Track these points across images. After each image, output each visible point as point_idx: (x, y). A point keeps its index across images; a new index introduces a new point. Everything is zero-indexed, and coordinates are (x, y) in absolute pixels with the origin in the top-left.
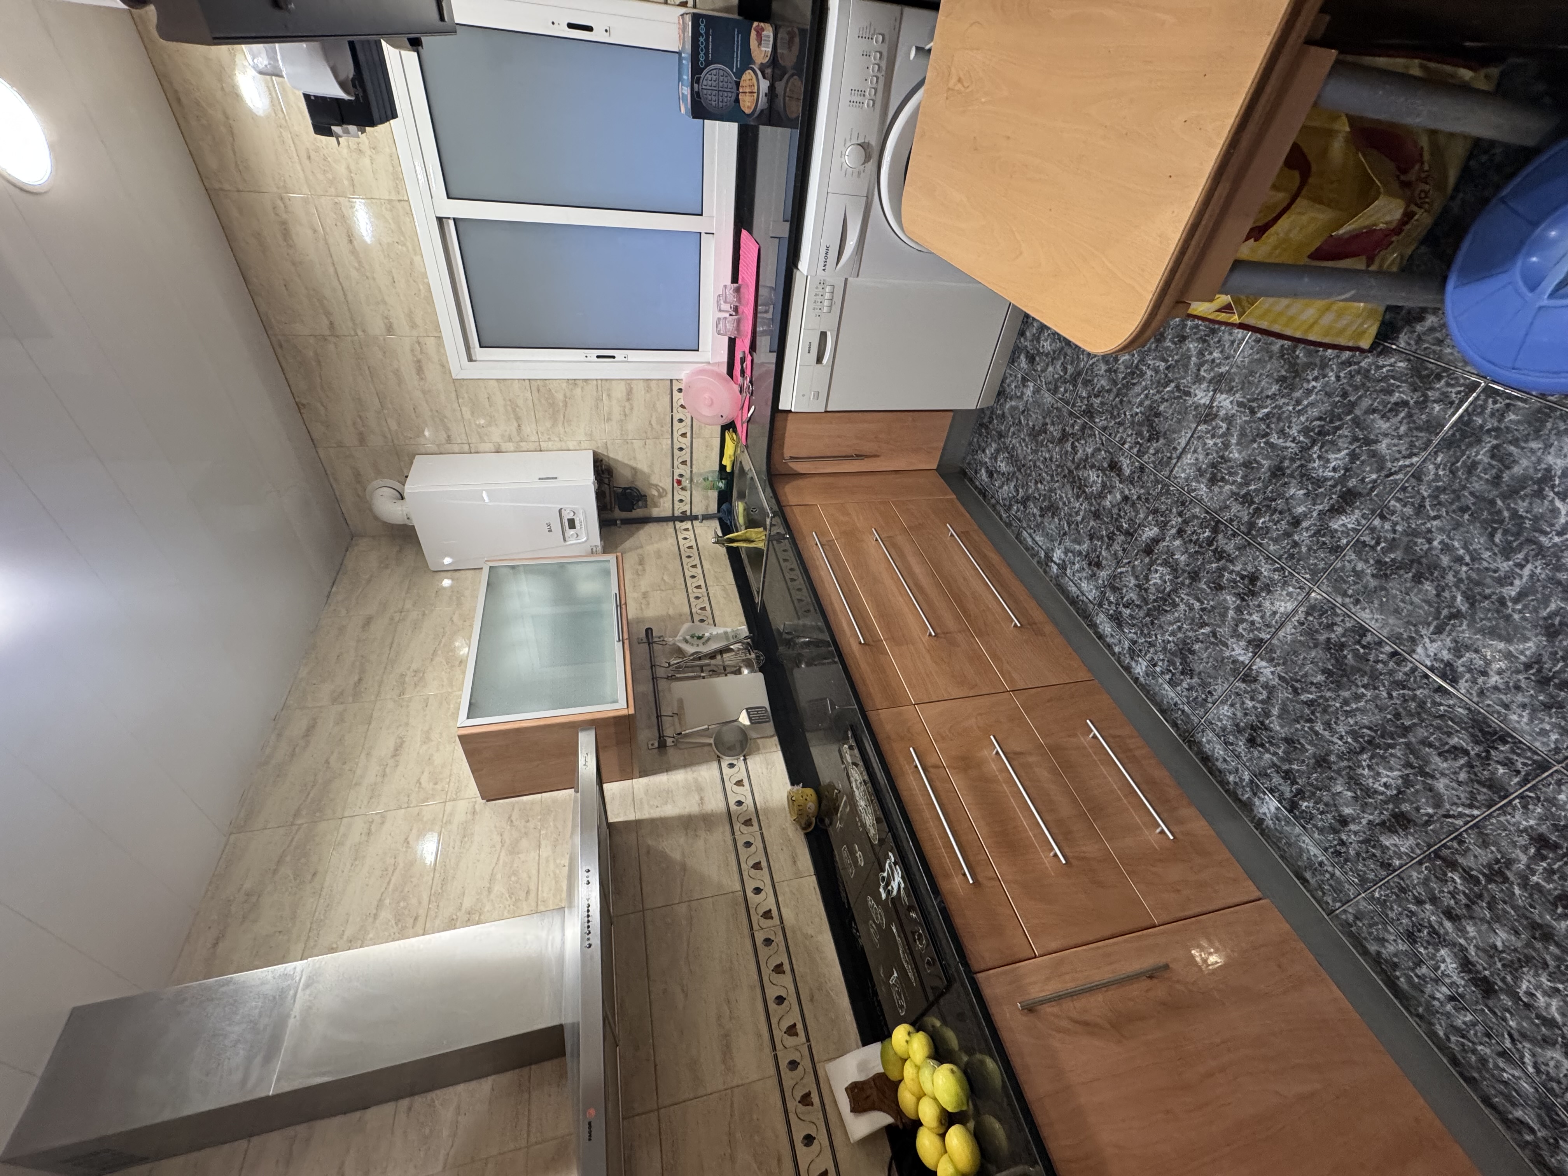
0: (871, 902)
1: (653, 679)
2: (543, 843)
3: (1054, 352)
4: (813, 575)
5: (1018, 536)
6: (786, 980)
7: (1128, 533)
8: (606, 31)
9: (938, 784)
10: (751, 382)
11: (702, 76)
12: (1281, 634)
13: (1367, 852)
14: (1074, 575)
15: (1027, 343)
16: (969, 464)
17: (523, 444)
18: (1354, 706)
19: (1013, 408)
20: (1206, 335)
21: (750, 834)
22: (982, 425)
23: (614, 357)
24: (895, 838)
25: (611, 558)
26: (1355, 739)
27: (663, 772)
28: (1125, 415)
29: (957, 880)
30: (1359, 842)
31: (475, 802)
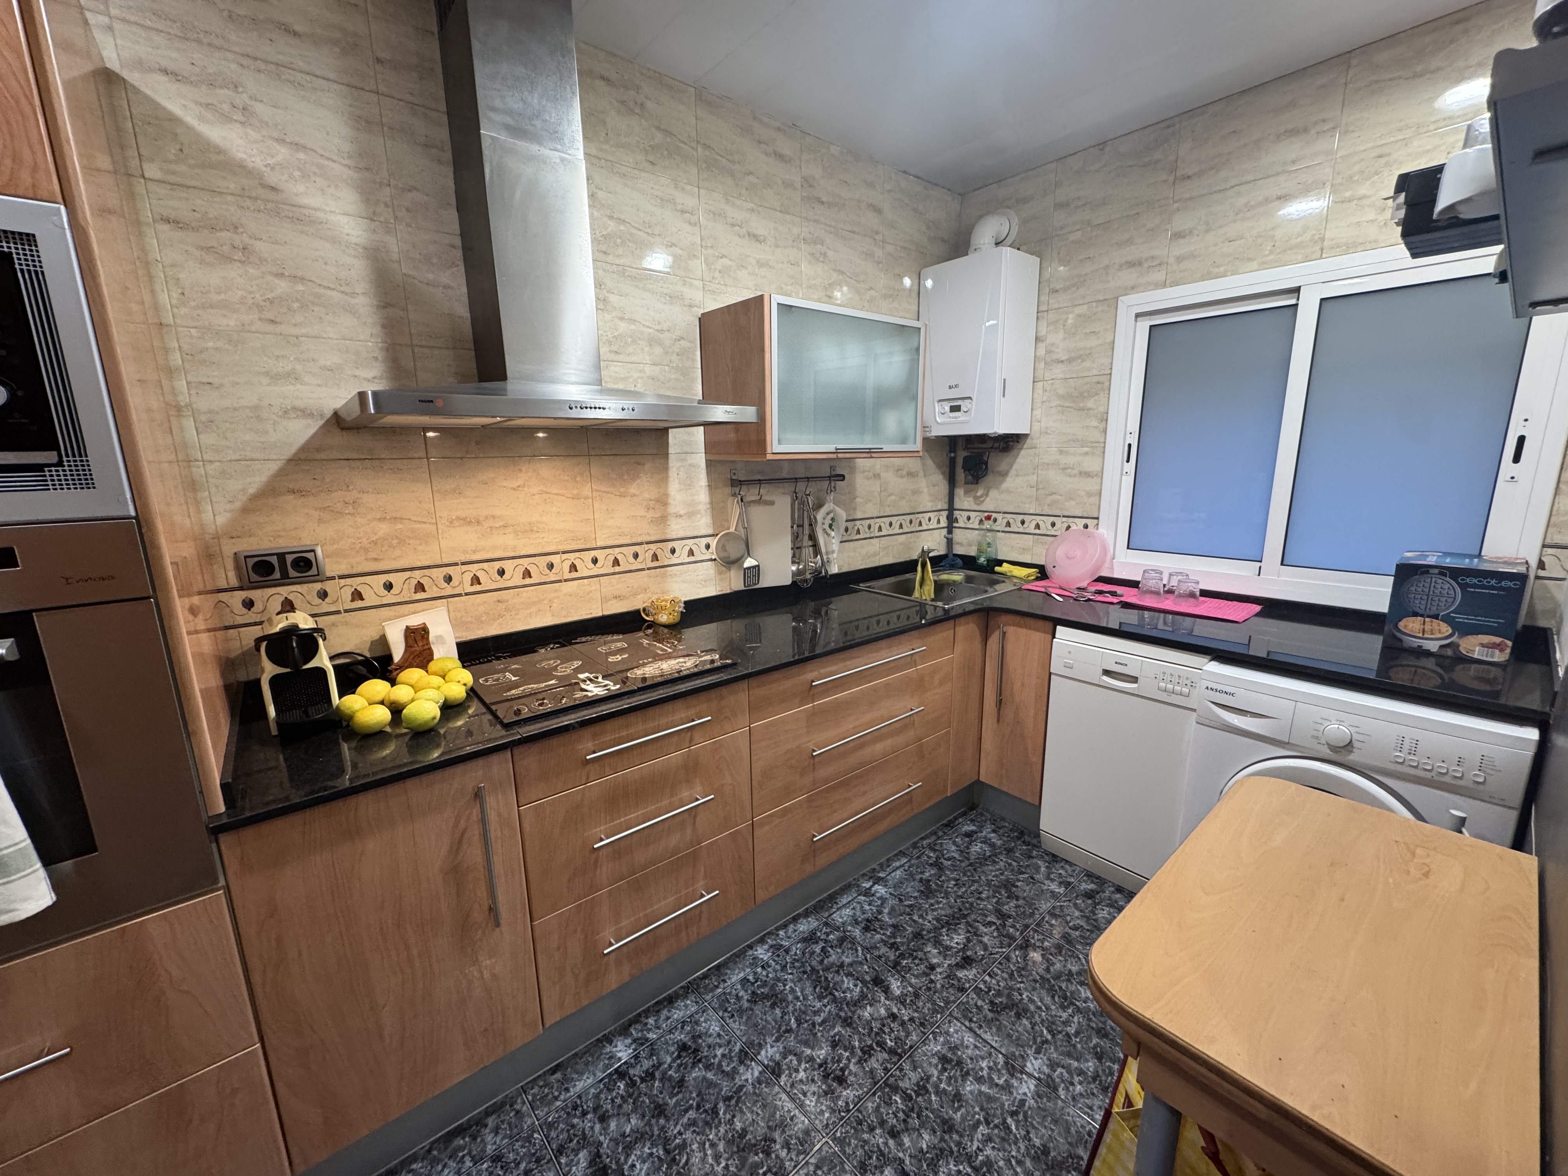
0: (577, 664)
1: (796, 479)
2: (658, 368)
3: (1096, 920)
4: (883, 643)
5: (902, 854)
6: (518, 580)
7: (896, 964)
8: (1513, 478)
9: (675, 739)
10: (1089, 600)
11: (1448, 579)
12: (784, 1096)
13: (575, 1135)
14: (859, 903)
15: (1107, 894)
16: (982, 814)
17: (1042, 364)
18: (709, 1152)
19: (1037, 869)
20: (1101, 1081)
21: (645, 559)
22: (1022, 833)
23: (1128, 461)
24: (631, 693)
25: (918, 446)
26: (678, 1146)
27: (708, 481)
28: (1021, 982)
29: (590, 745)
30: (584, 1129)
31: (699, 307)
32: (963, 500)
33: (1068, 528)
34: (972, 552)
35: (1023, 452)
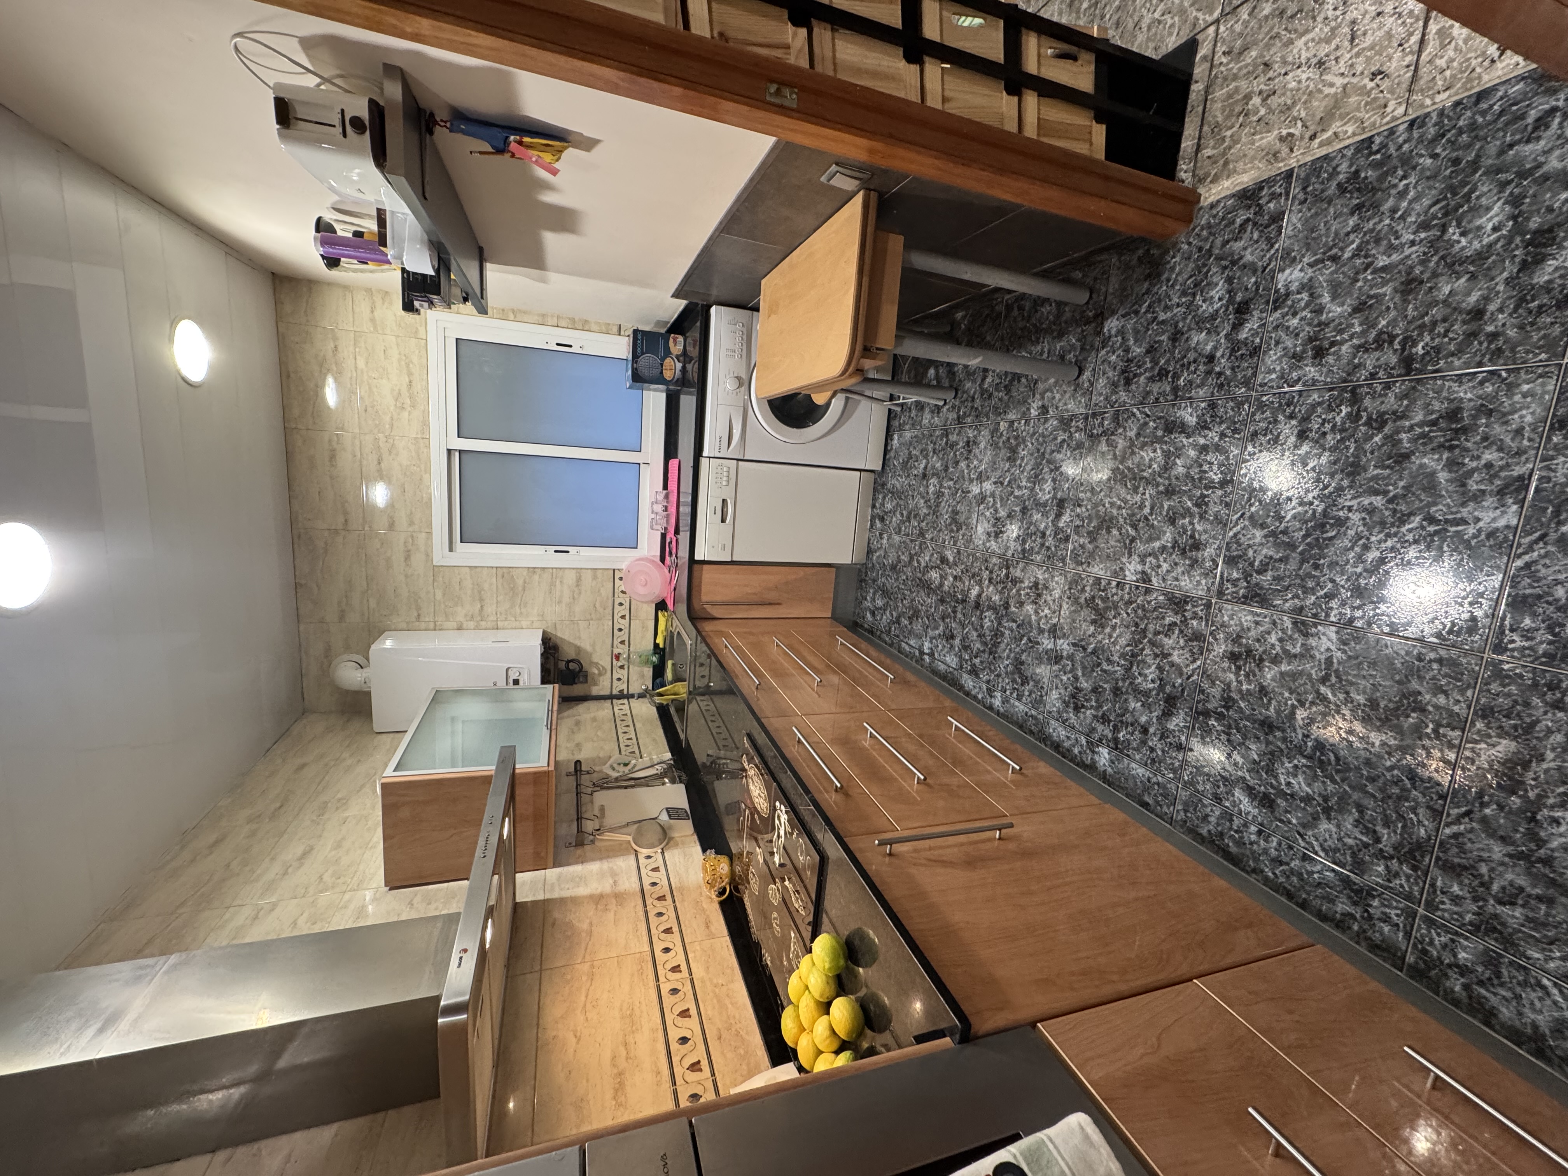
1: (577, 794)
5: (900, 650)
6: (693, 1023)
7: (964, 601)
10: (676, 557)
11: (639, 360)
12: (1062, 612)
13: (1166, 744)
14: (940, 656)
15: (878, 511)
16: (858, 614)
17: (482, 623)
18: (1115, 635)
19: (878, 557)
21: (663, 907)
23: (568, 552)
26: (1125, 659)
28: (941, 523)
30: (1159, 740)
31: (378, 891)
32: (602, 687)
33: (623, 592)
34: (649, 672)
35: (559, 635)
